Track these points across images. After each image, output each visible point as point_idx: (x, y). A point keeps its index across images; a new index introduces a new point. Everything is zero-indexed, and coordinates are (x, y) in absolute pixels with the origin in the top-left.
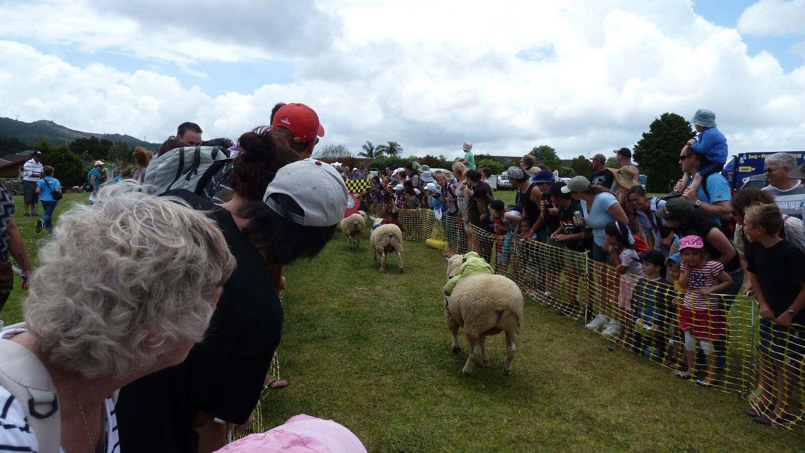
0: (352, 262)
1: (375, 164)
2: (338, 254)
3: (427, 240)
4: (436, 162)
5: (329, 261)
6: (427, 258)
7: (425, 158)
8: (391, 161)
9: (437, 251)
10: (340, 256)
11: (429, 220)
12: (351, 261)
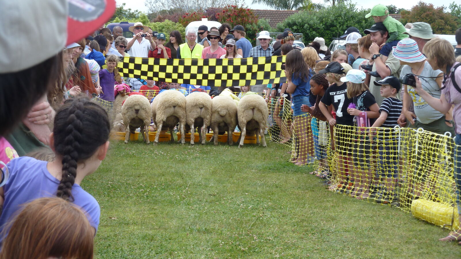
0: (231, 251)
1: (295, 24)
2: (199, 231)
3: (414, 201)
4: (442, 18)
5: (176, 247)
6: (412, 247)
7: (415, 9)
8: (332, 17)
9: (435, 229)
10: (204, 237)
11: (419, 154)
12: (227, 247)
